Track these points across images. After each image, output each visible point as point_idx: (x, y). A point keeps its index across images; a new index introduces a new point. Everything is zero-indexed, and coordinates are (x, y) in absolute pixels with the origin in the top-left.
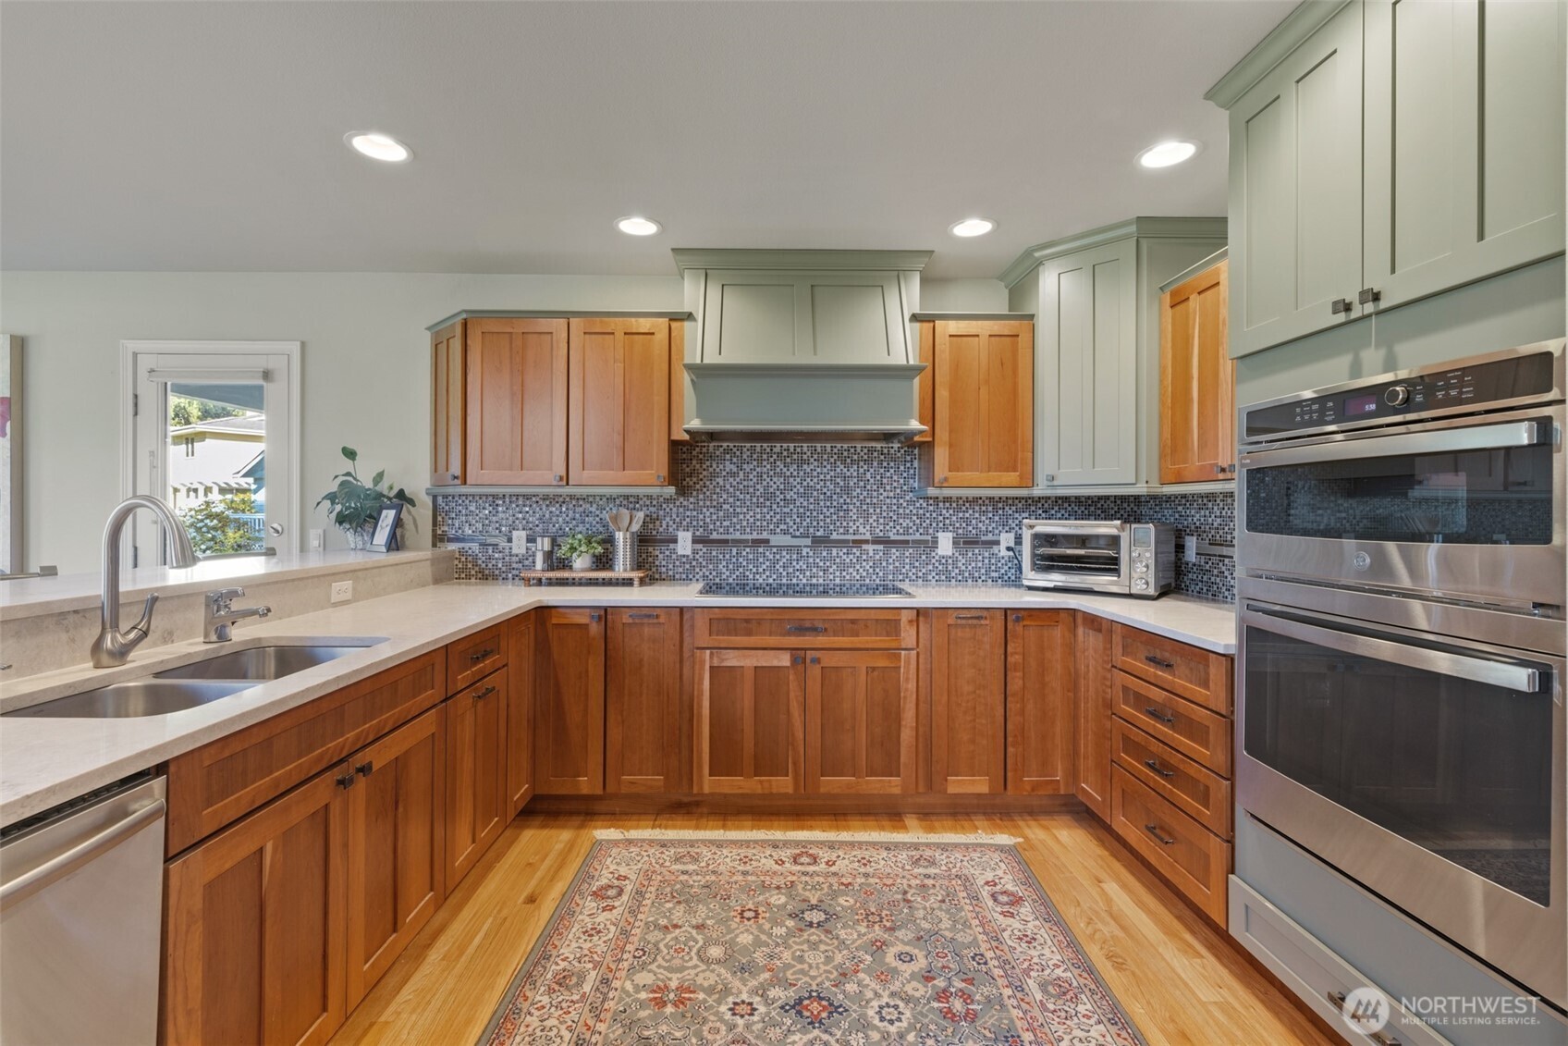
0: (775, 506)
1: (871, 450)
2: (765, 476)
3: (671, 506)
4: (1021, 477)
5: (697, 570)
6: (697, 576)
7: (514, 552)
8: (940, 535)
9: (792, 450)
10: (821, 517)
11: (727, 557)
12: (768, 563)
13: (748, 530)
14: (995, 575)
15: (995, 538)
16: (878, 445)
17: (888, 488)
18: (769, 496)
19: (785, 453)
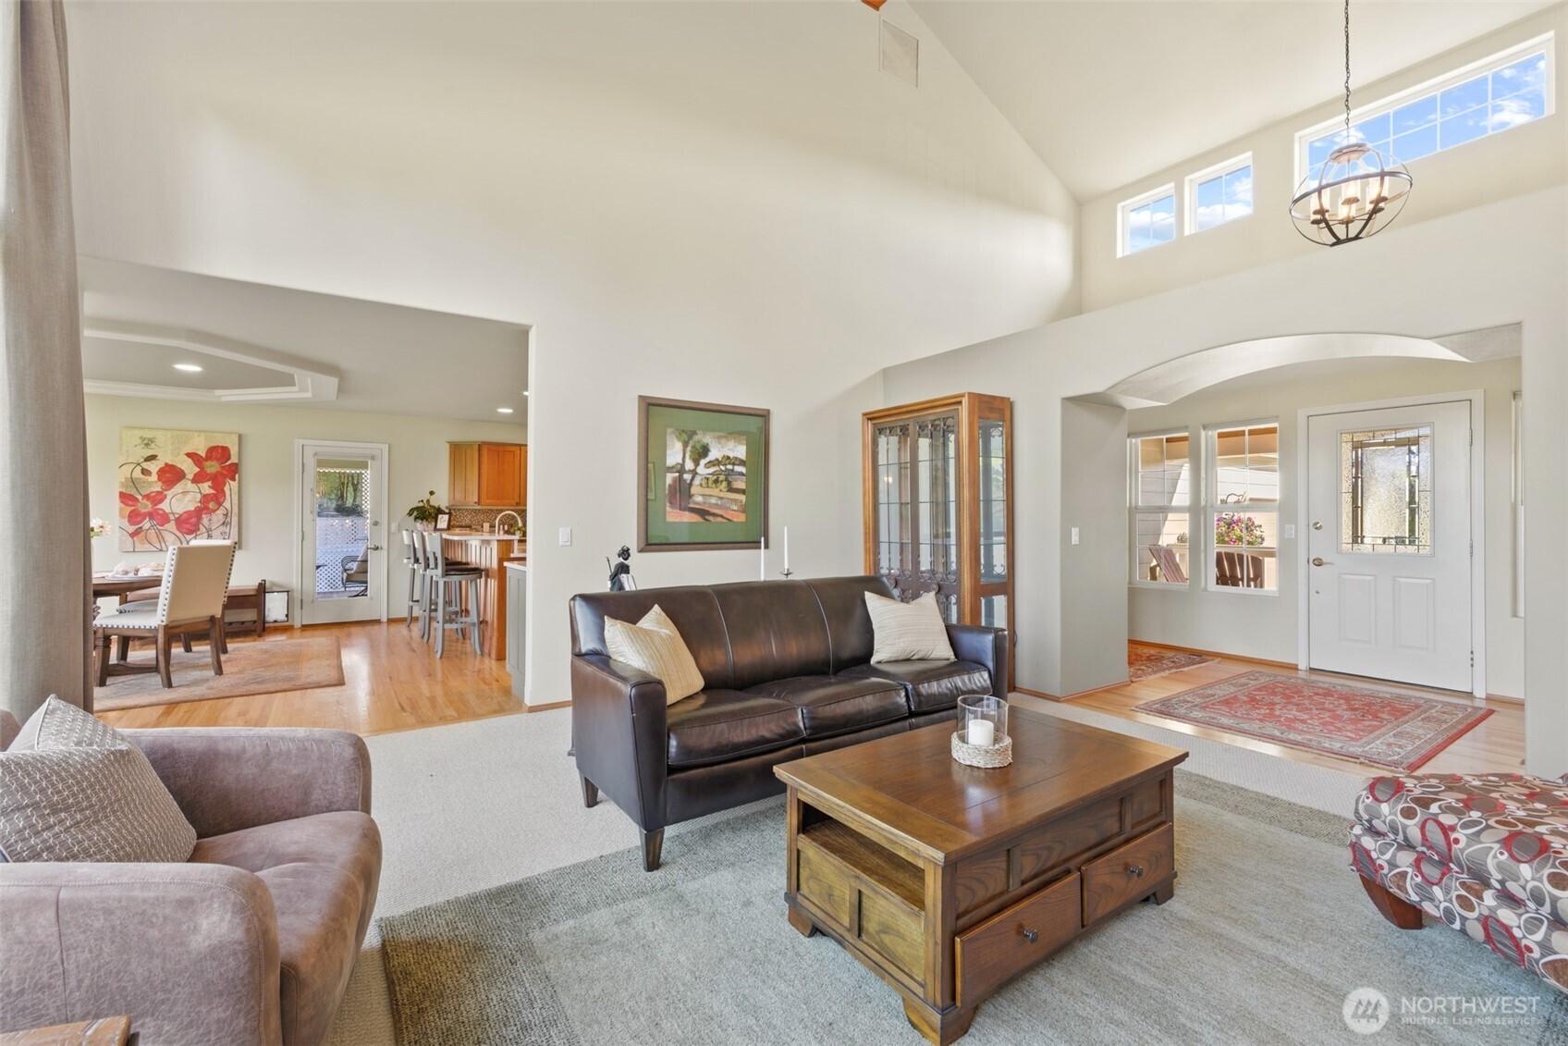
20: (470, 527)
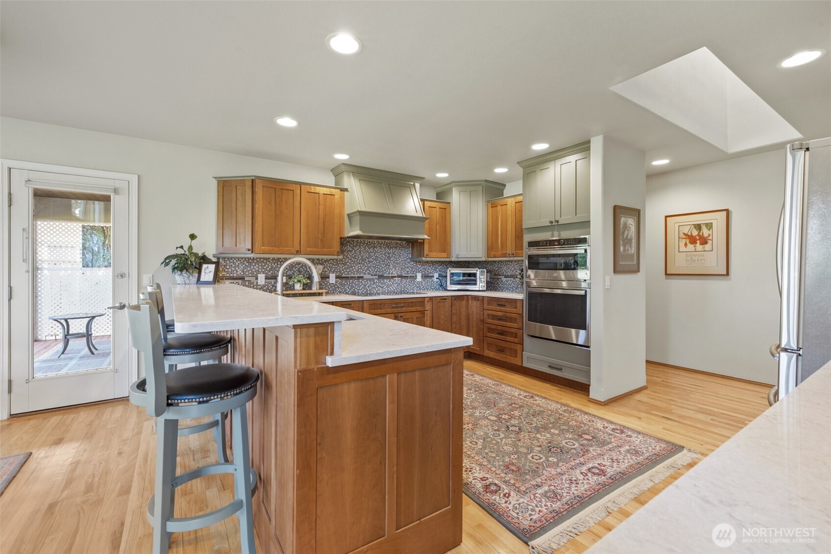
0: (365, 264)
1: (397, 244)
2: (362, 252)
3: (327, 263)
4: (447, 255)
5: (337, 289)
6: (337, 292)
7: (259, 283)
8: (418, 274)
9: (371, 242)
10: (381, 268)
11: (348, 283)
12: (363, 286)
13: (356, 273)
14: (432, 287)
15: (433, 275)
16: (399, 242)
17: (402, 257)
18: (363, 260)
19: (369, 243)
20: (242, 279)
